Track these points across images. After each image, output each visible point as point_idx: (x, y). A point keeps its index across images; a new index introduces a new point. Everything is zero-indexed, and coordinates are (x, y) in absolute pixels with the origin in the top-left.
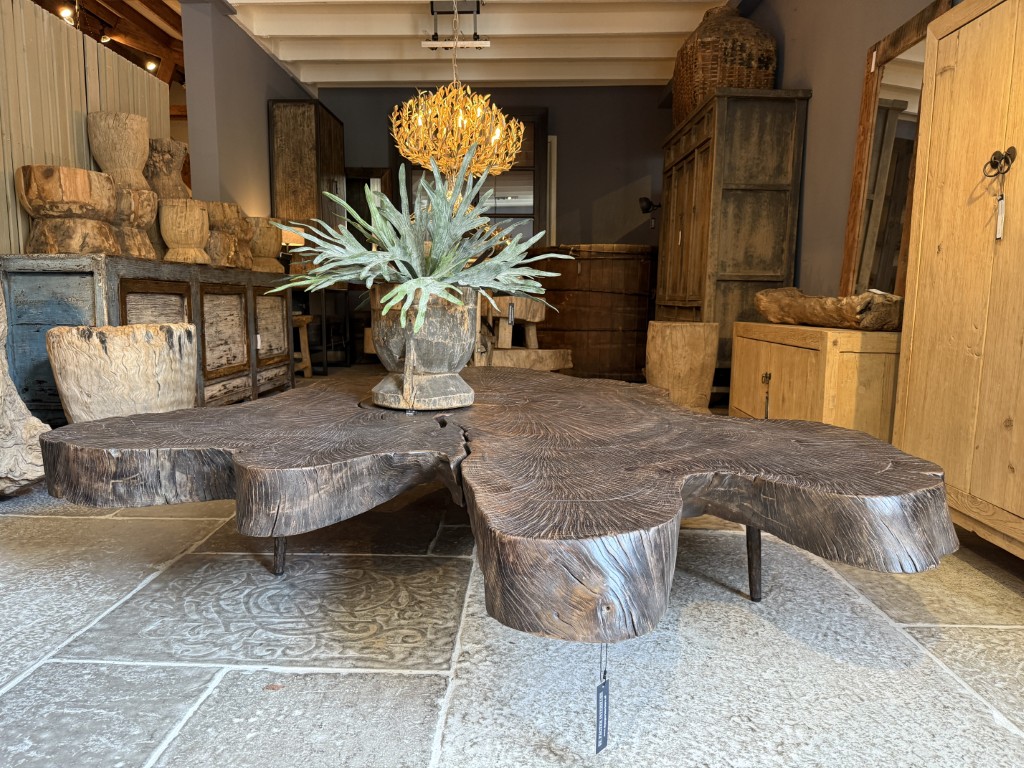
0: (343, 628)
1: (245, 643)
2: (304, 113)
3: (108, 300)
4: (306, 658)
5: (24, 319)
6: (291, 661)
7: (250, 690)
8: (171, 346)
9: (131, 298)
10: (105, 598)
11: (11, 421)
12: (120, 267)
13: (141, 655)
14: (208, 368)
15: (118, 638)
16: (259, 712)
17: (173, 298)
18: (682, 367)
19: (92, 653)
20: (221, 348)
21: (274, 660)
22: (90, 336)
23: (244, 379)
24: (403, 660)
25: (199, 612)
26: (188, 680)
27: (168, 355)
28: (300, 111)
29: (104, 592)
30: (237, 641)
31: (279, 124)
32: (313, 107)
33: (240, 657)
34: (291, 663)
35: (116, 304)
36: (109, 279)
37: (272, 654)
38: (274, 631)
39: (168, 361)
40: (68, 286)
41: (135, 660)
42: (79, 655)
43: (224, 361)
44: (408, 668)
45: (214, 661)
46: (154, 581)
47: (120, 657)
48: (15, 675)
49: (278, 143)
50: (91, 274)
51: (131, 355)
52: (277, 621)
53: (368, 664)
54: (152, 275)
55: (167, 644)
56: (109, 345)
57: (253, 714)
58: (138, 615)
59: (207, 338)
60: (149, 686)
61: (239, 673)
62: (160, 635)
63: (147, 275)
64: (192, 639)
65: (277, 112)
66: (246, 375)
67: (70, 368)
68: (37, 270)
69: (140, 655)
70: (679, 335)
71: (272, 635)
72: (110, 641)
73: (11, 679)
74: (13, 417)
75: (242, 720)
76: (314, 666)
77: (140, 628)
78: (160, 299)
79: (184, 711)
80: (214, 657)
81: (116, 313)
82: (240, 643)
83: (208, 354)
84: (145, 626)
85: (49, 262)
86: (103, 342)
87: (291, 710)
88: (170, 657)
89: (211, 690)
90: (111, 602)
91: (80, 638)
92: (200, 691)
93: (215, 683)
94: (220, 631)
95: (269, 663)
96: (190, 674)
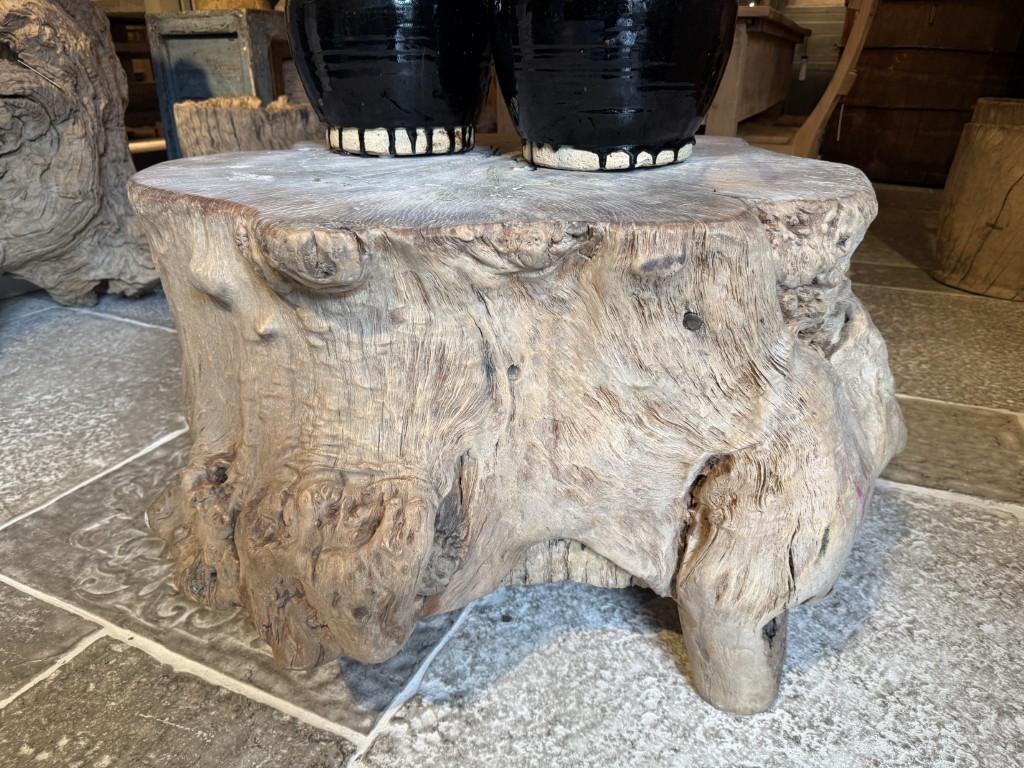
1: (163, 586)
3: (255, 68)
4: (205, 639)
6: (184, 641)
7: (92, 687)
9: (291, 66)
10: (99, 462)
12: (269, 26)
13: (42, 575)
15: (49, 536)
16: (64, 742)
21: (167, 631)
26: (43, 641)
29: (102, 453)
30: (156, 579)
34: (179, 645)
35: (268, 73)
36: (253, 44)
37: (173, 619)
41: (29, 582)
45: (104, 612)
47: (18, 573)
50: (234, 35)
53: (270, 679)
55: (83, 562)
57: (52, 745)
58: (100, 500)
61: (108, 644)
62: (90, 544)
64: (116, 558)
68: (187, 32)
69: (40, 574)
72: (37, 539)
75: (32, 750)
76: (201, 660)
77: (81, 526)
80: (110, 602)
82: (157, 584)
84: (89, 522)
85: (196, 21)
87: (99, 755)
88: (67, 591)
89: (50, 673)
90: (93, 472)
91: (15, 526)
92: (41, 668)
93: (68, 658)
94: (156, 552)
95: (157, 636)
96: (60, 626)
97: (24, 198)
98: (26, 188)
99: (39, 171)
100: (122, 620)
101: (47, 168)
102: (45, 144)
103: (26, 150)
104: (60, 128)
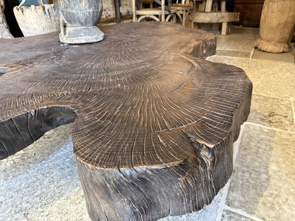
8: (45, 13)
18: (274, 23)
22: (19, 10)
27: (45, 16)
39: (45, 18)
43: (104, 17)
51: (31, 16)
56: (24, 13)
66: (115, 22)
70: (276, 6)
86: (22, 12)
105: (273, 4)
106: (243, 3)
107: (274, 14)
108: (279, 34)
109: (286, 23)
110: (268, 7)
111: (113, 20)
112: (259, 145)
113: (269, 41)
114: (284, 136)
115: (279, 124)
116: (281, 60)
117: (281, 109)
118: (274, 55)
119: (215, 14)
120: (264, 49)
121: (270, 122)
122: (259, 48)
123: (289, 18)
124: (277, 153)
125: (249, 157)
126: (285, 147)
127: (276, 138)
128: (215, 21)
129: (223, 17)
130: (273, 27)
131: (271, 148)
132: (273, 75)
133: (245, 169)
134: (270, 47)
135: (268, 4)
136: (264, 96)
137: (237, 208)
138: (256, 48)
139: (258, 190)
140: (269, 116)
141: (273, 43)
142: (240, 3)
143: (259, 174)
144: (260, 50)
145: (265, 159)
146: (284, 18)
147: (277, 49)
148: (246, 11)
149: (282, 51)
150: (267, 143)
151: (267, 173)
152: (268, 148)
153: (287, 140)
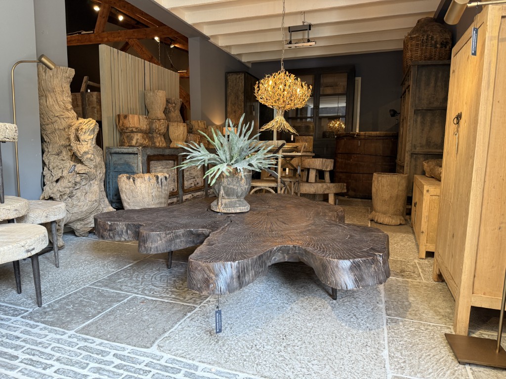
0: (176, 288)
1: (144, 289)
2: (239, 78)
3: (142, 164)
4: (158, 295)
5: (116, 170)
7: (136, 302)
8: (158, 182)
9: (152, 162)
10: (113, 270)
11: (102, 208)
12: (148, 151)
13: (113, 288)
14: (185, 188)
15: (109, 282)
16: (134, 308)
17: (171, 161)
18: (386, 196)
19: (100, 285)
20: (192, 180)
21: (149, 295)
22: (130, 178)
23: (202, 192)
24: (187, 300)
25: (136, 278)
26: (121, 297)
27: (157, 186)
28: (238, 77)
29: (113, 268)
31: (230, 82)
32: (243, 74)
33: (140, 293)
34: (153, 296)
35: (146, 165)
36: (143, 156)
37: (149, 293)
38: (155, 286)
39: (156, 188)
40: (130, 158)
41: (110, 289)
42: (96, 286)
43: (193, 185)
44: (187, 303)
45: (131, 293)
46: (129, 266)
47: (107, 288)
48: (77, 288)
49: (229, 91)
50: (137, 154)
51: (143, 185)
52: (157, 283)
53: (176, 300)
54: (161, 153)
55: (121, 286)
56: (136, 182)
57: (132, 309)
58: (119, 276)
59: (185, 176)
60: (110, 297)
61: (136, 297)
62: (121, 283)
63: (159, 153)
64: (129, 285)
65: (229, 77)
66: (203, 191)
67: (124, 189)
68: (120, 152)
70: (385, 180)
71: (153, 287)
72: (107, 283)
73: (76, 289)
74: (103, 206)
75: (128, 310)
76: (159, 298)
77: (117, 280)
78: (164, 162)
79: (114, 305)
80: (132, 291)
81: (145, 168)
82: (142, 288)
83: (186, 183)
84: (119, 280)
86: (134, 181)
87: (143, 309)
88: (120, 290)
89: (126, 300)
90: (113, 271)
91: (99, 281)
92: (122, 300)
93: (128, 299)
94: (139, 284)
95: (147, 295)
96: (122, 295)
97: (79, 202)
98: (80, 199)
99: (84, 194)
100: (138, 294)
101: (86, 193)
102: (86, 187)
103: (81, 188)
104: (91, 182)
105: (383, 179)
106: (346, 173)
107: (385, 188)
108: (393, 207)
109: (397, 197)
110: (378, 181)
111: (201, 189)
112: (398, 289)
113: (384, 213)
114: (415, 283)
115: (410, 276)
116: (401, 232)
117: (409, 268)
118: (392, 227)
119: (320, 185)
120: (381, 222)
121: (403, 276)
122: (376, 220)
123: (399, 192)
124: (411, 291)
125: (393, 295)
126: (417, 289)
127: (409, 285)
128: (320, 192)
129: (329, 188)
130: (386, 199)
131: (408, 290)
132: (396, 244)
133: (393, 300)
134: (387, 219)
135: (378, 179)
136: (393, 260)
137: (394, 316)
138: (372, 220)
139: (405, 309)
140: (401, 272)
141: (389, 215)
142: (342, 172)
143: (403, 302)
144: (377, 222)
145: (404, 295)
146: (395, 192)
147: (394, 221)
148: (350, 181)
149: (399, 224)
150: (404, 287)
151: (408, 301)
152: (405, 290)
153: (417, 285)
